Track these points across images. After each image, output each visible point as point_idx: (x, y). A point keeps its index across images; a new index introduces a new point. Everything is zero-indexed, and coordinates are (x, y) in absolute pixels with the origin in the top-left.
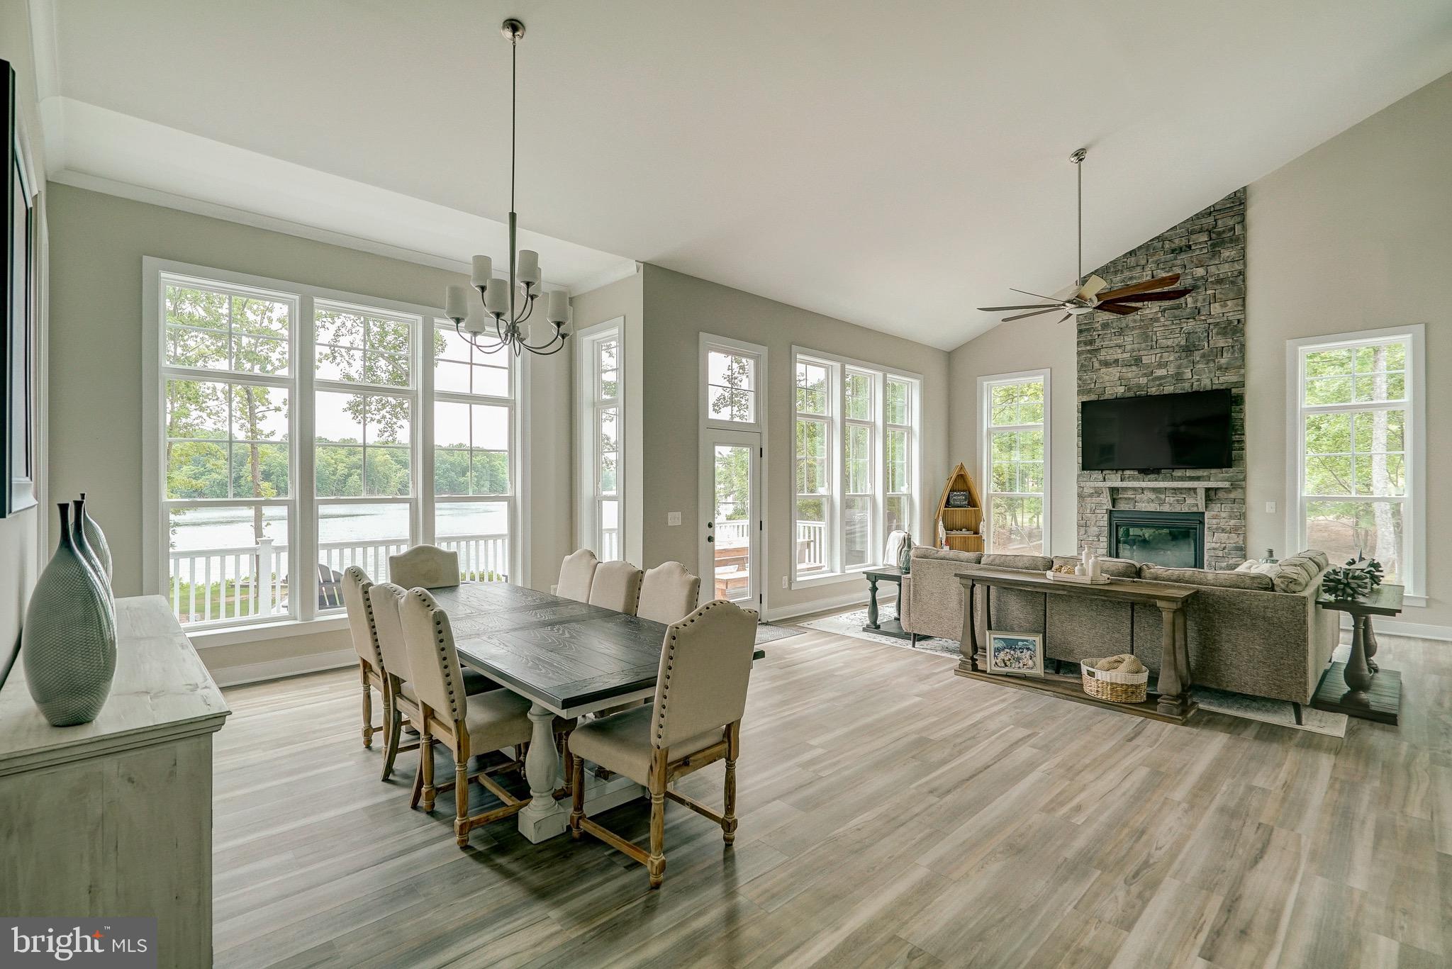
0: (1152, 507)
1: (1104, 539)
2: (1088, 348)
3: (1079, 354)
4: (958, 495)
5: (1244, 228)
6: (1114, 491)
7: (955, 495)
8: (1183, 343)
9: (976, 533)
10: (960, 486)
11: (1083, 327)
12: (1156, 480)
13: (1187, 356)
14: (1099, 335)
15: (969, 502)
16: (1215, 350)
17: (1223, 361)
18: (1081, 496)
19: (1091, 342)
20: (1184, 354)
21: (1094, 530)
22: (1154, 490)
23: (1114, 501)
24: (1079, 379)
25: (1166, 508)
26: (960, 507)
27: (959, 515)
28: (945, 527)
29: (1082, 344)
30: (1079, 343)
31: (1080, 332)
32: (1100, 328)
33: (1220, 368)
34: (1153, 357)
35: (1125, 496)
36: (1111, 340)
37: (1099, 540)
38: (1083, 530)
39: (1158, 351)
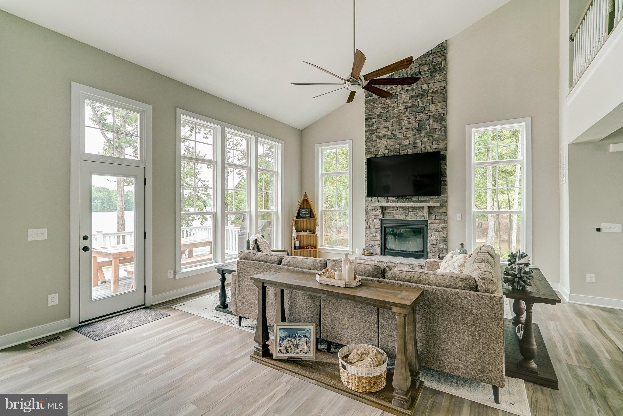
0: (402, 217)
1: (378, 235)
2: (371, 128)
3: (366, 131)
4: (305, 211)
5: (446, 63)
6: (383, 208)
7: (303, 211)
8: (417, 126)
9: (314, 233)
10: (306, 206)
11: (368, 117)
12: (404, 202)
13: (419, 134)
14: (376, 121)
15: (311, 215)
16: (432, 130)
17: (436, 136)
18: (367, 211)
19: (372, 125)
20: (417, 132)
21: (373, 230)
22: (403, 208)
23: (383, 214)
24: (366, 146)
25: (409, 218)
26: (306, 218)
27: (305, 223)
28: (296, 230)
29: (368, 126)
30: (366, 126)
31: (367, 119)
32: (376, 117)
33: (435, 140)
34: (403, 133)
35: (389, 211)
36: (382, 124)
37: (376, 236)
38: (368, 230)
39: (405, 130)
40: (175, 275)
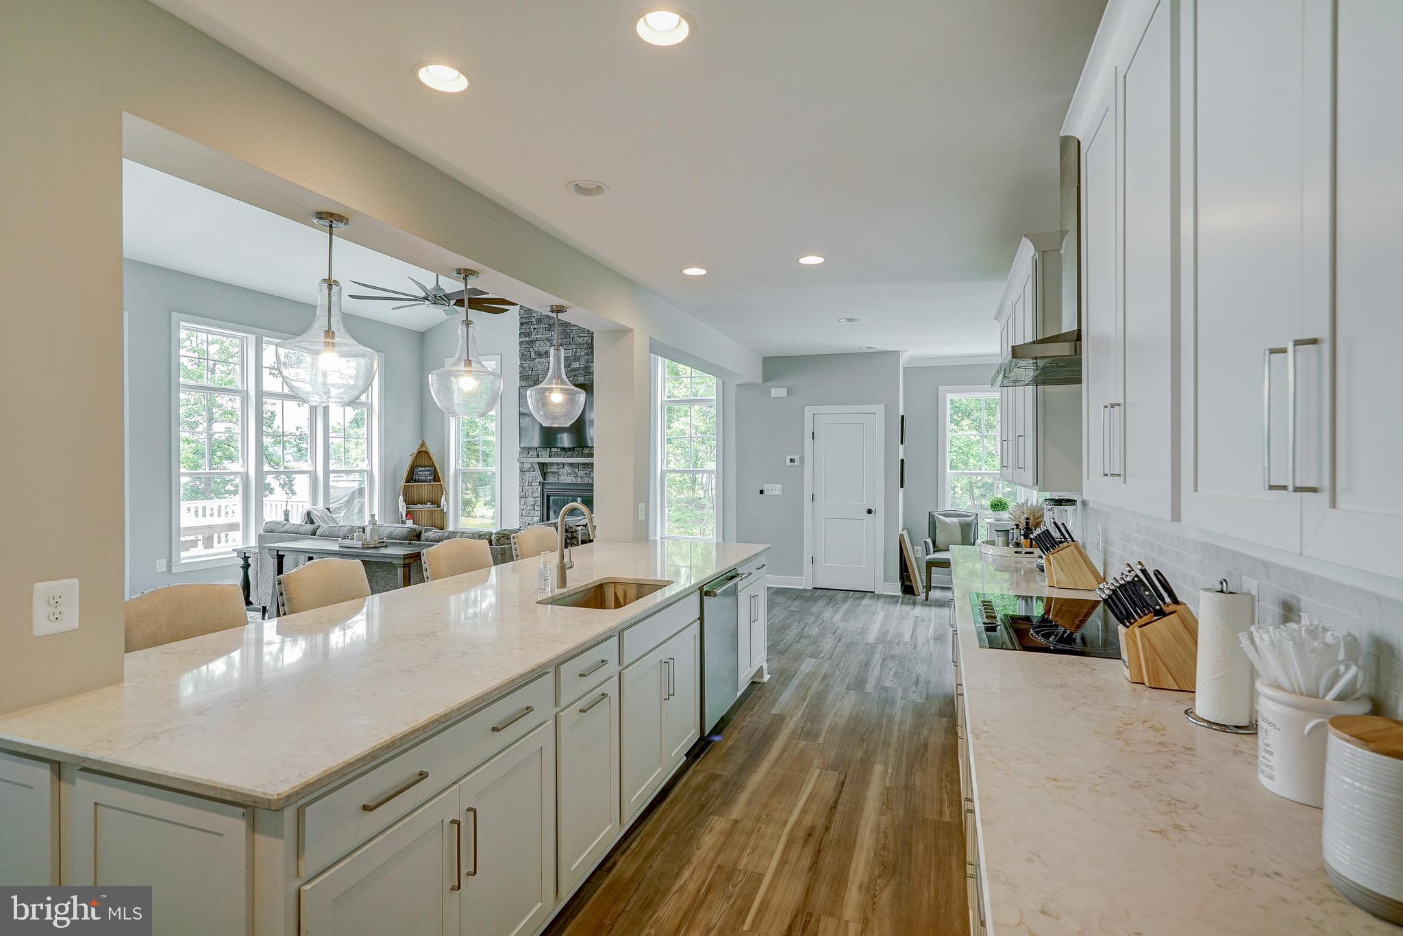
0: (569, 480)
1: (538, 508)
2: (527, 339)
3: (521, 344)
4: (424, 471)
6: (543, 466)
7: (420, 471)
9: (439, 506)
10: (425, 462)
11: (524, 320)
12: (572, 457)
14: (534, 329)
15: (434, 477)
18: (521, 471)
19: (529, 335)
21: (531, 501)
22: (571, 465)
23: (544, 475)
24: (521, 366)
25: (579, 481)
26: (425, 482)
27: (423, 490)
28: (405, 501)
29: (523, 336)
30: (520, 334)
31: (522, 324)
32: (535, 322)
34: (571, 350)
35: (552, 470)
36: (543, 334)
37: (534, 509)
38: (523, 500)
39: (574, 346)
40: (169, 567)
